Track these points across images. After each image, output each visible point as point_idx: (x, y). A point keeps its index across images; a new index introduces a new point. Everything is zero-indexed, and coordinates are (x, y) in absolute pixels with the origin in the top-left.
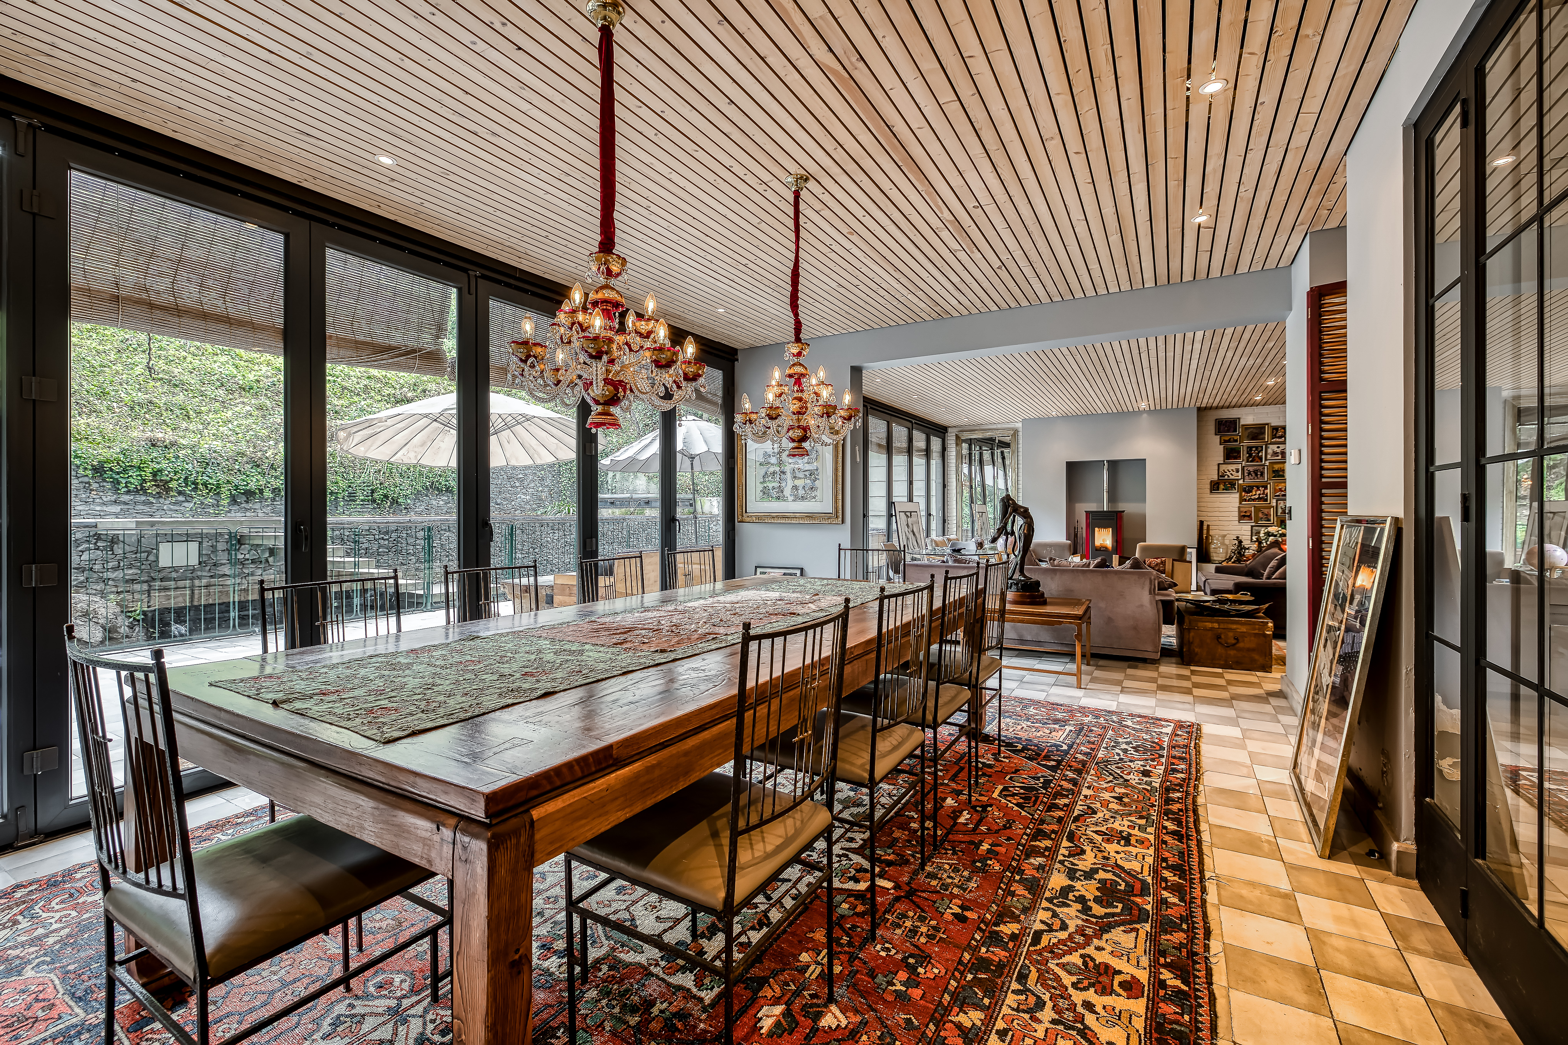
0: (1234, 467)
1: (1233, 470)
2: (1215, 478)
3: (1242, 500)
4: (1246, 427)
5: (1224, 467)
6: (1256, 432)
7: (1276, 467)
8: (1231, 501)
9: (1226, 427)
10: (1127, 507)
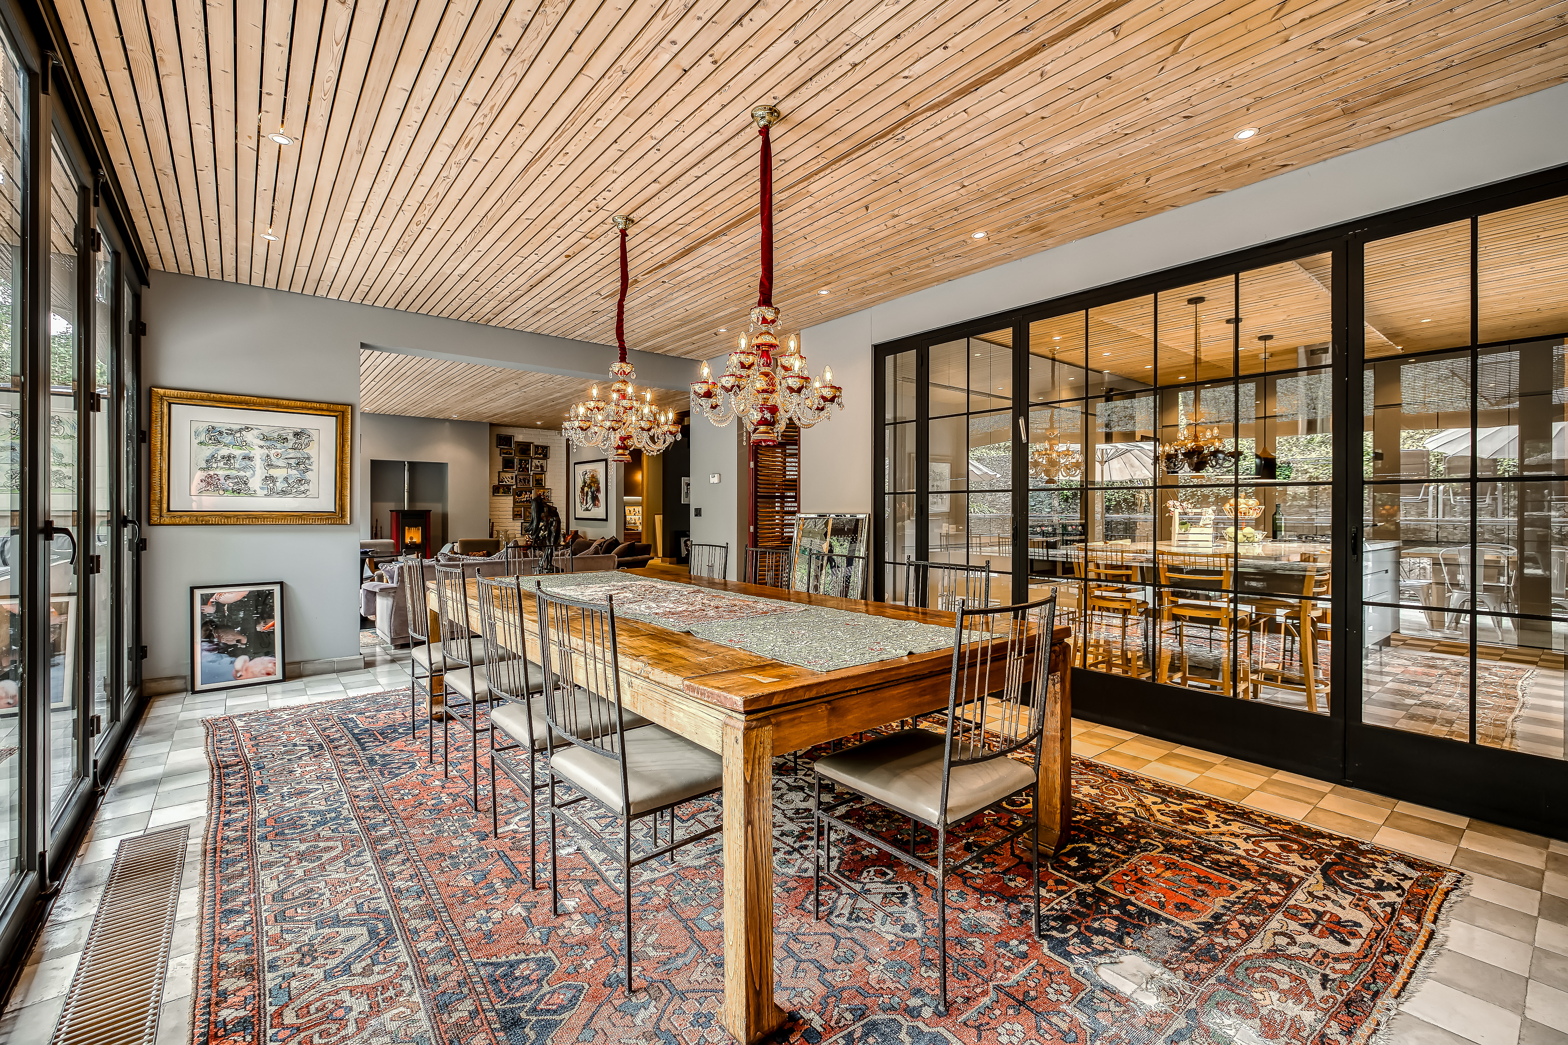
0: (509, 475)
1: (509, 478)
2: (497, 483)
3: (515, 502)
4: (518, 444)
5: (503, 475)
6: (524, 448)
7: (538, 477)
8: (507, 503)
9: (504, 441)
10: (435, 508)
